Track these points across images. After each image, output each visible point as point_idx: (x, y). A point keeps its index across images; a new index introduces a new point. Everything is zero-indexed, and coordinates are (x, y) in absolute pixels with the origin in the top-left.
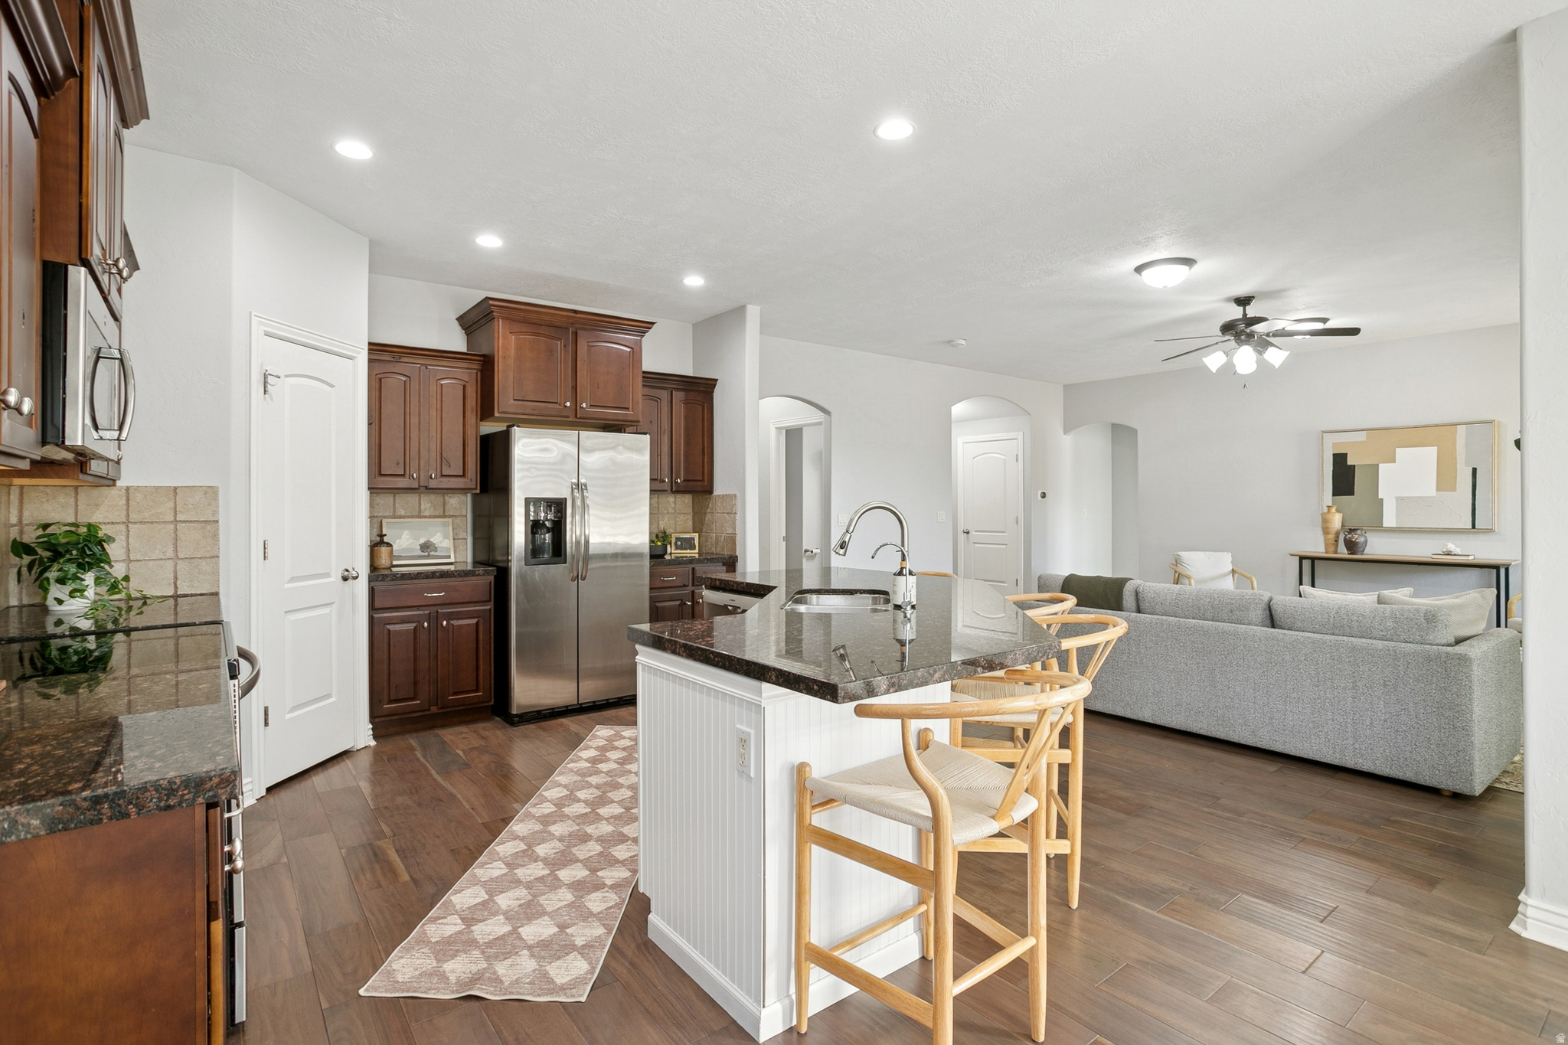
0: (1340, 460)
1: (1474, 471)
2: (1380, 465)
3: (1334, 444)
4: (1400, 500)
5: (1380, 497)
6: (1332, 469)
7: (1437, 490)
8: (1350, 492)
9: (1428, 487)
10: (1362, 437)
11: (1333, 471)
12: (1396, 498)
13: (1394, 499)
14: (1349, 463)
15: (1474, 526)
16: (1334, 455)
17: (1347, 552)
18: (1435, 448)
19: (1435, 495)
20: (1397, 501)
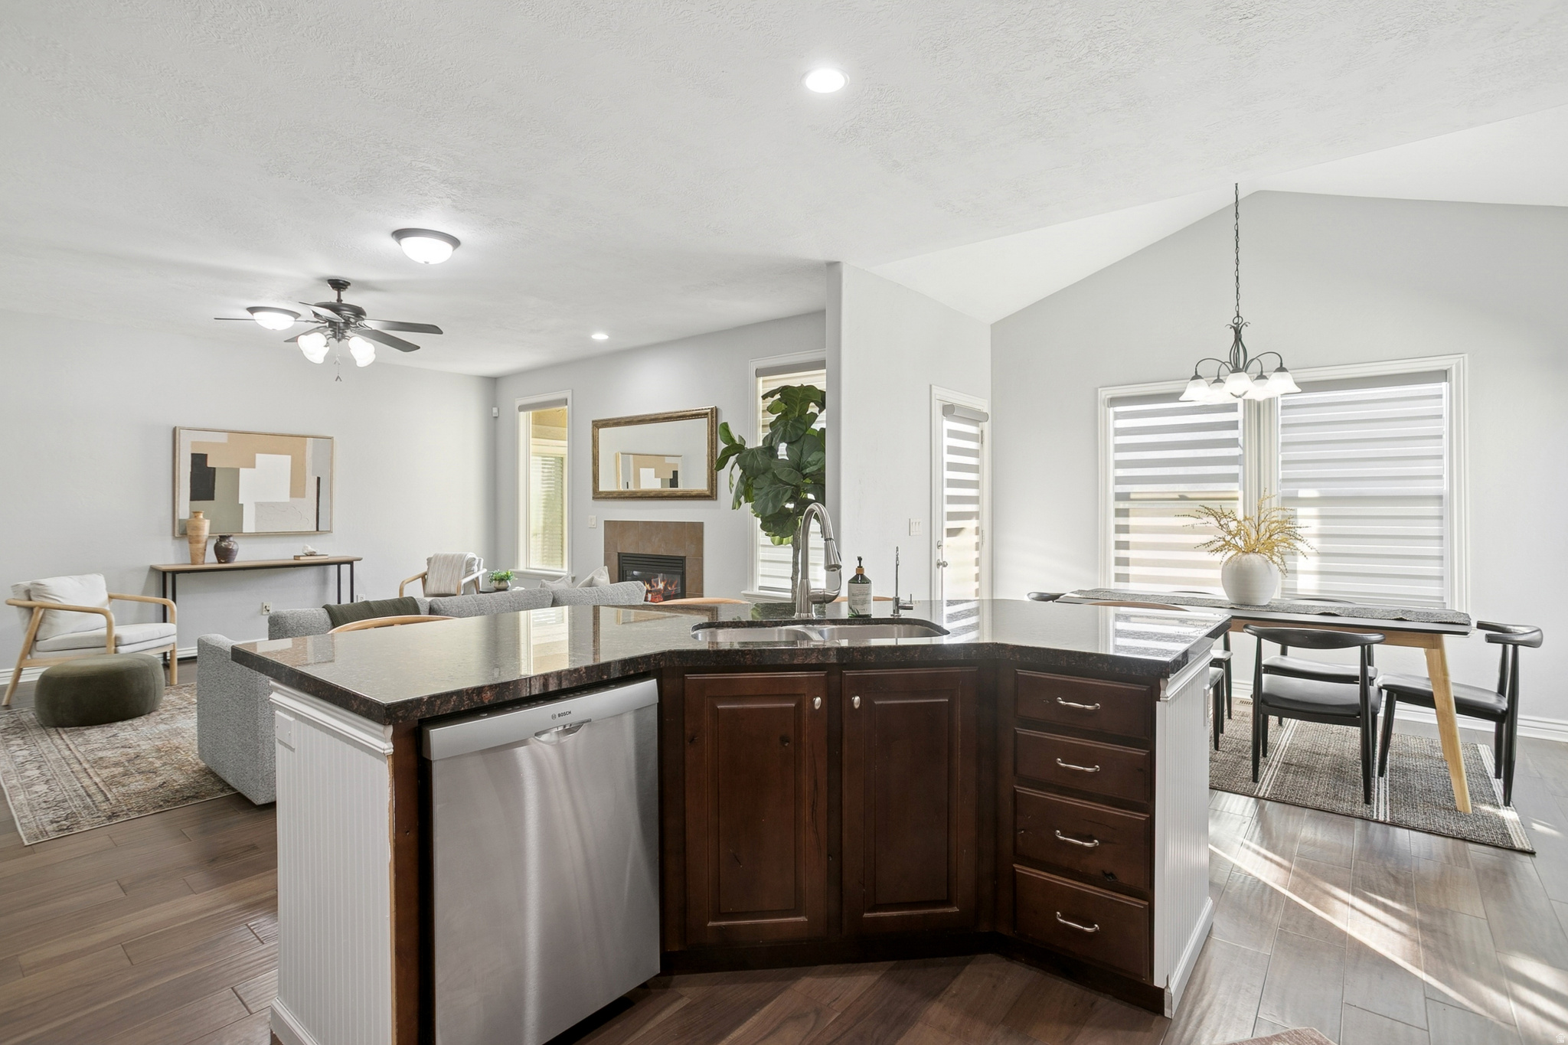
0: (199, 461)
1: (319, 479)
2: (241, 469)
3: (194, 444)
4: (259, 506)
5: (240, 503)
6: (190, 470)
7: (292, 496)
8: (210, 496)
9: (282, 493)
10: (223, 438)
11: (191, 473)
12: (256, 503)
13: (253, 505)
14: (209, 465)
15: (318, 530)
16: (192, 454)
17: (217, 561)
18: (290, 457)
19: (289, 501)
20: (256, 507)
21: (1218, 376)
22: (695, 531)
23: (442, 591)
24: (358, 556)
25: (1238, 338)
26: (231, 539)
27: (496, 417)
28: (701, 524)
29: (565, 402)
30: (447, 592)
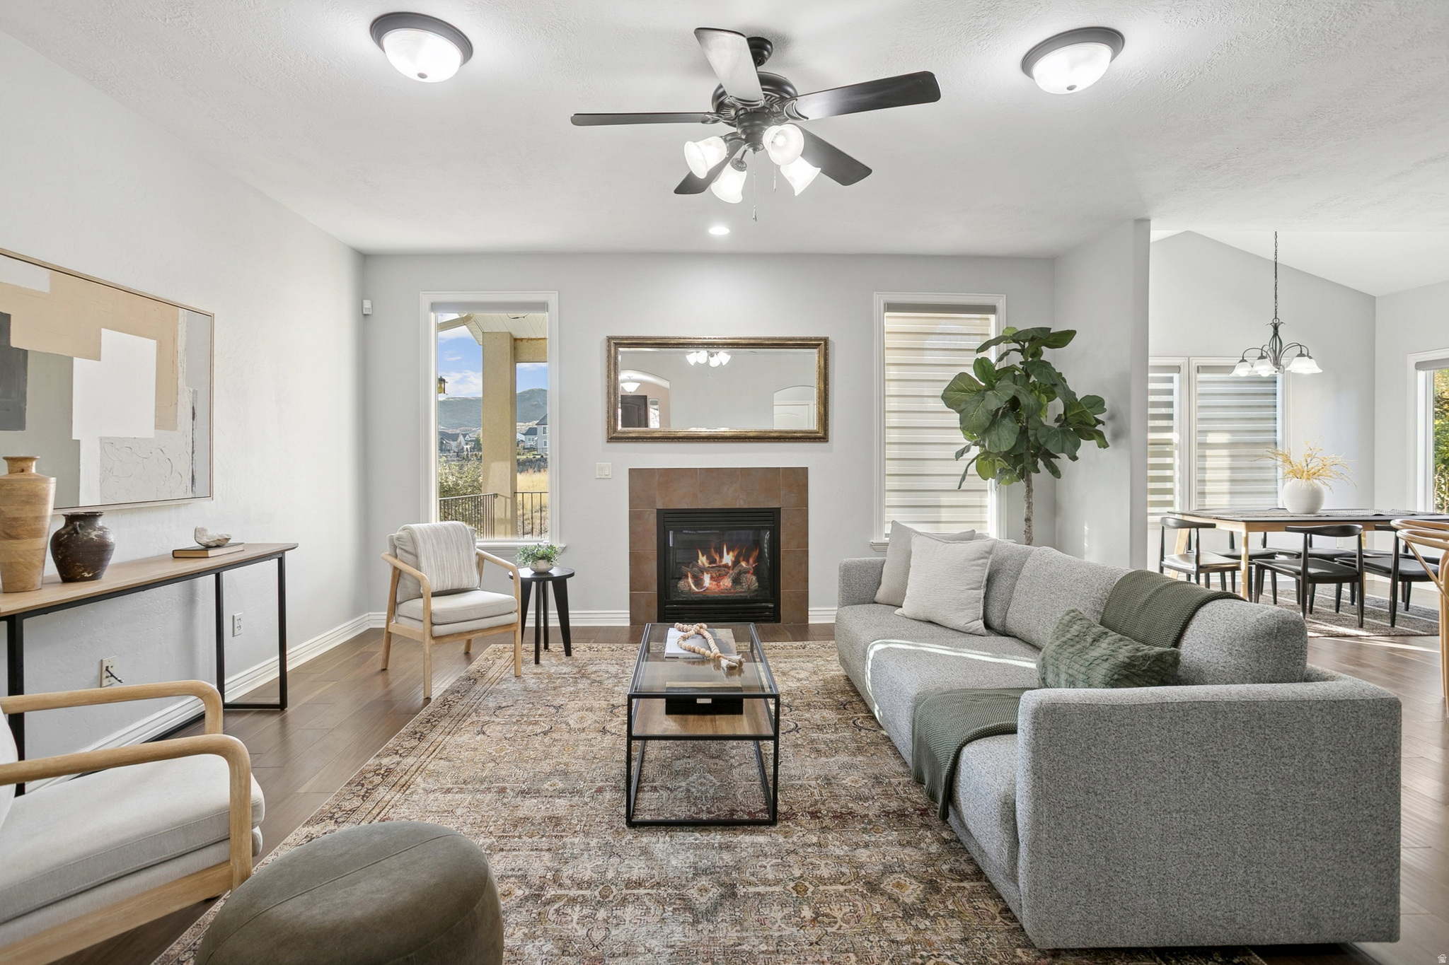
1: (194, 392)
2: (75, 360)
4: (108, 444)
5: (75, 437)
9: (142, 424)
10: (40, 281)
12: (101, 439)
13: (98, 443)
14: (14, 344)
15: (194, 495)
17: (60, 580)
18: (154, 342)
19: (153, 437)
20: (102, 448)
21: (1243, 357)
22: (797, 479)
23: (449, 585)
24: (292, 541)
25: (1276, 334)
26: (100, 522)
27: (365, 315)
28: (805, 470)
29: (543, 306)
30: (456, 586)
